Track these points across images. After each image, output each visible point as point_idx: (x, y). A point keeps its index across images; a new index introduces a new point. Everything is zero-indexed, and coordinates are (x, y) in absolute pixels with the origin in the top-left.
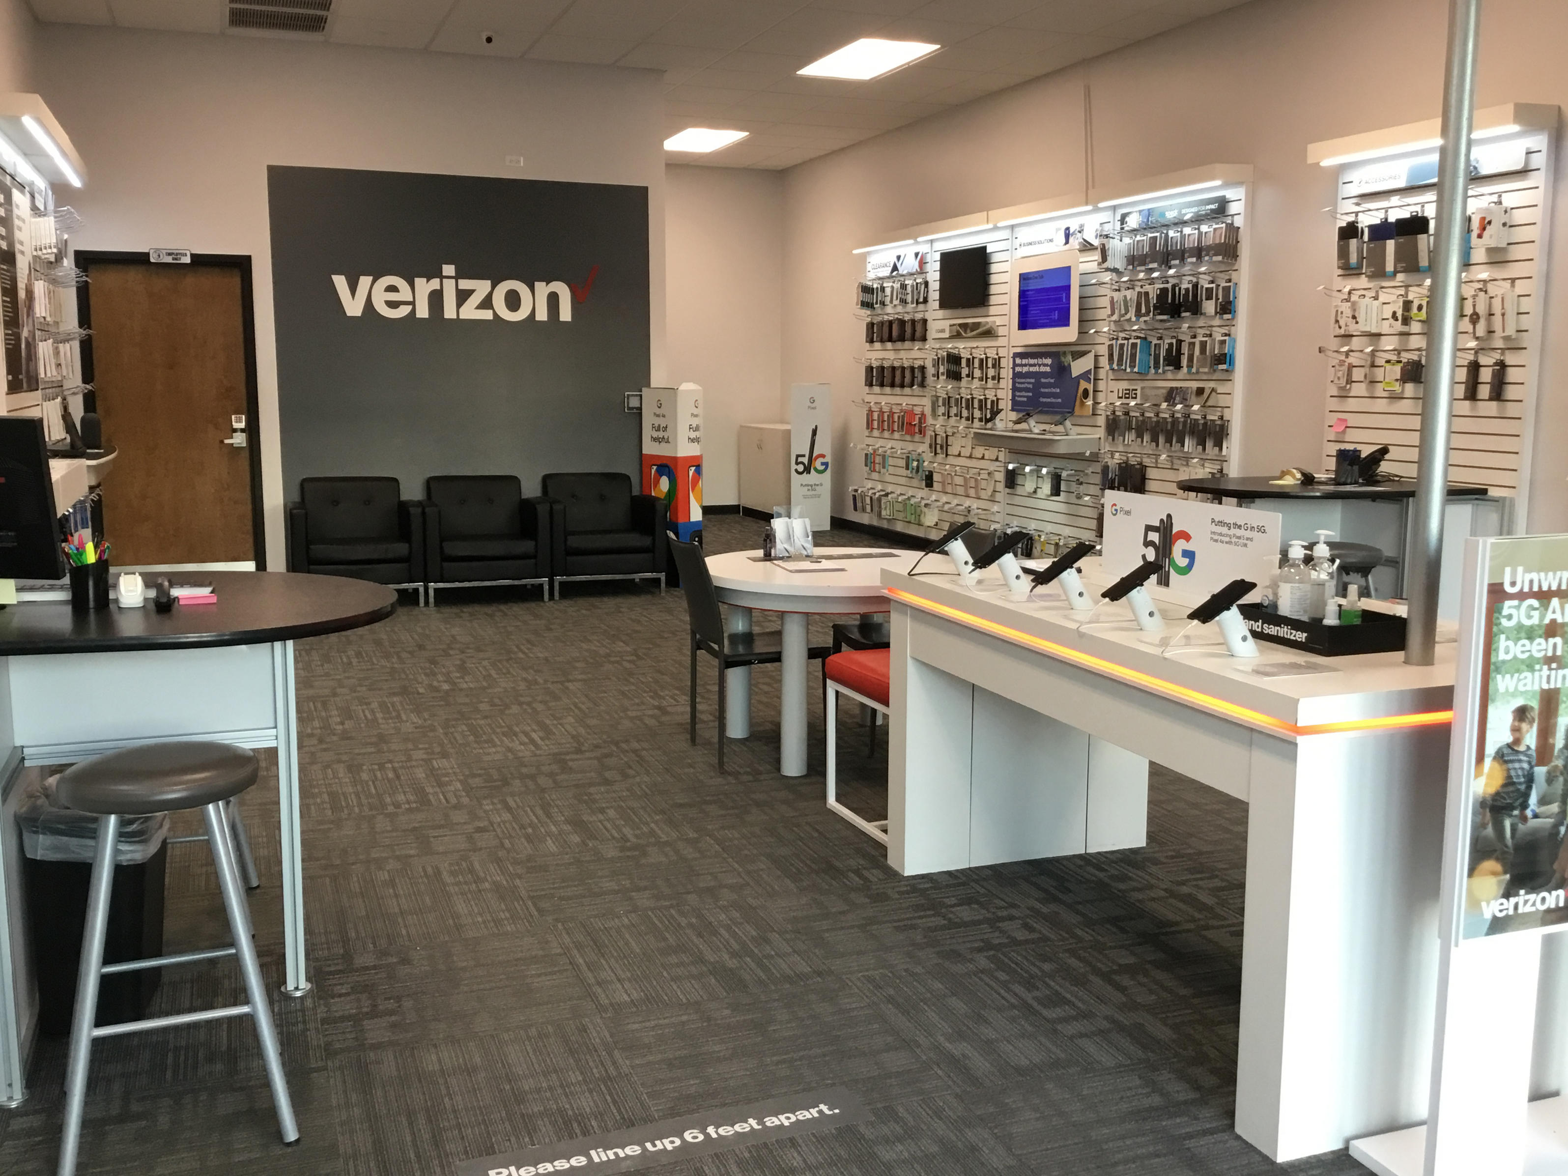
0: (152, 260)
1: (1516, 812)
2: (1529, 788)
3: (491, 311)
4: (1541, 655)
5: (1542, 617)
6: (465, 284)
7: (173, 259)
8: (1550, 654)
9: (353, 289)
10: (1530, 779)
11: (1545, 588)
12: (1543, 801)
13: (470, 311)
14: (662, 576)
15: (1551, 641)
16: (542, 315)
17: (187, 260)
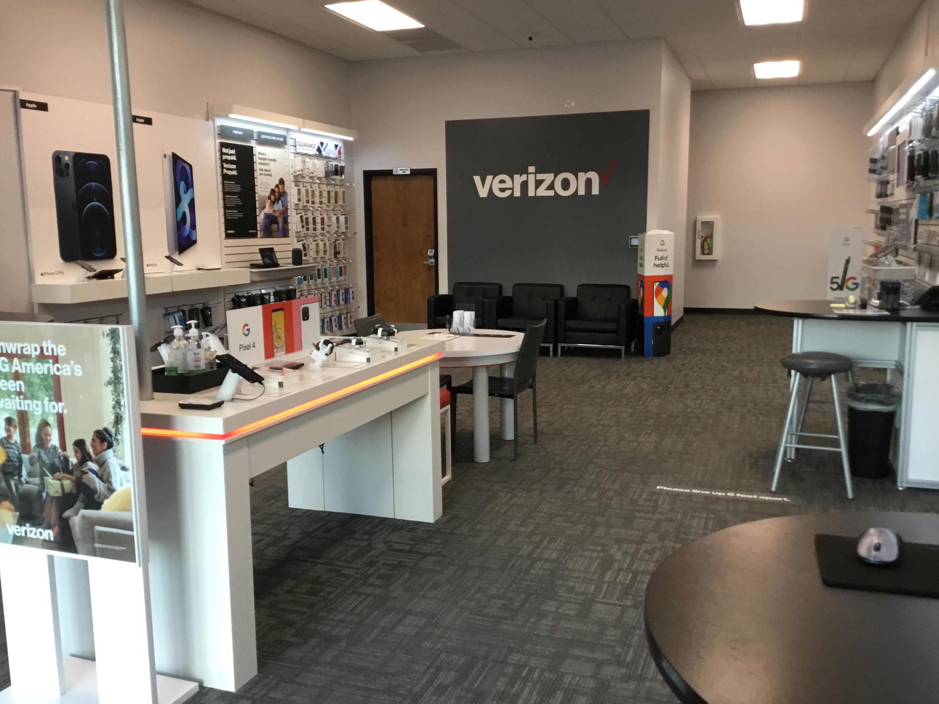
0: (394, 173)
1: (16, 478)
2: (21, 465)
3: (553, 191)
4: (13, 390)
5: (11, 368)
6: (540, 177)
7: (404, 172)
8: (18, 390)
9: (483, 182)
10: (20, 461)
11: (9, 352)
12: (30, 475)
13: (542, 192)
14: (623, 348)
15: (18, 383)
16: (582, 192)
17: (408, 172)
